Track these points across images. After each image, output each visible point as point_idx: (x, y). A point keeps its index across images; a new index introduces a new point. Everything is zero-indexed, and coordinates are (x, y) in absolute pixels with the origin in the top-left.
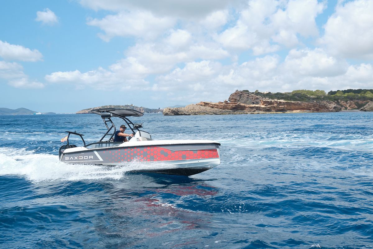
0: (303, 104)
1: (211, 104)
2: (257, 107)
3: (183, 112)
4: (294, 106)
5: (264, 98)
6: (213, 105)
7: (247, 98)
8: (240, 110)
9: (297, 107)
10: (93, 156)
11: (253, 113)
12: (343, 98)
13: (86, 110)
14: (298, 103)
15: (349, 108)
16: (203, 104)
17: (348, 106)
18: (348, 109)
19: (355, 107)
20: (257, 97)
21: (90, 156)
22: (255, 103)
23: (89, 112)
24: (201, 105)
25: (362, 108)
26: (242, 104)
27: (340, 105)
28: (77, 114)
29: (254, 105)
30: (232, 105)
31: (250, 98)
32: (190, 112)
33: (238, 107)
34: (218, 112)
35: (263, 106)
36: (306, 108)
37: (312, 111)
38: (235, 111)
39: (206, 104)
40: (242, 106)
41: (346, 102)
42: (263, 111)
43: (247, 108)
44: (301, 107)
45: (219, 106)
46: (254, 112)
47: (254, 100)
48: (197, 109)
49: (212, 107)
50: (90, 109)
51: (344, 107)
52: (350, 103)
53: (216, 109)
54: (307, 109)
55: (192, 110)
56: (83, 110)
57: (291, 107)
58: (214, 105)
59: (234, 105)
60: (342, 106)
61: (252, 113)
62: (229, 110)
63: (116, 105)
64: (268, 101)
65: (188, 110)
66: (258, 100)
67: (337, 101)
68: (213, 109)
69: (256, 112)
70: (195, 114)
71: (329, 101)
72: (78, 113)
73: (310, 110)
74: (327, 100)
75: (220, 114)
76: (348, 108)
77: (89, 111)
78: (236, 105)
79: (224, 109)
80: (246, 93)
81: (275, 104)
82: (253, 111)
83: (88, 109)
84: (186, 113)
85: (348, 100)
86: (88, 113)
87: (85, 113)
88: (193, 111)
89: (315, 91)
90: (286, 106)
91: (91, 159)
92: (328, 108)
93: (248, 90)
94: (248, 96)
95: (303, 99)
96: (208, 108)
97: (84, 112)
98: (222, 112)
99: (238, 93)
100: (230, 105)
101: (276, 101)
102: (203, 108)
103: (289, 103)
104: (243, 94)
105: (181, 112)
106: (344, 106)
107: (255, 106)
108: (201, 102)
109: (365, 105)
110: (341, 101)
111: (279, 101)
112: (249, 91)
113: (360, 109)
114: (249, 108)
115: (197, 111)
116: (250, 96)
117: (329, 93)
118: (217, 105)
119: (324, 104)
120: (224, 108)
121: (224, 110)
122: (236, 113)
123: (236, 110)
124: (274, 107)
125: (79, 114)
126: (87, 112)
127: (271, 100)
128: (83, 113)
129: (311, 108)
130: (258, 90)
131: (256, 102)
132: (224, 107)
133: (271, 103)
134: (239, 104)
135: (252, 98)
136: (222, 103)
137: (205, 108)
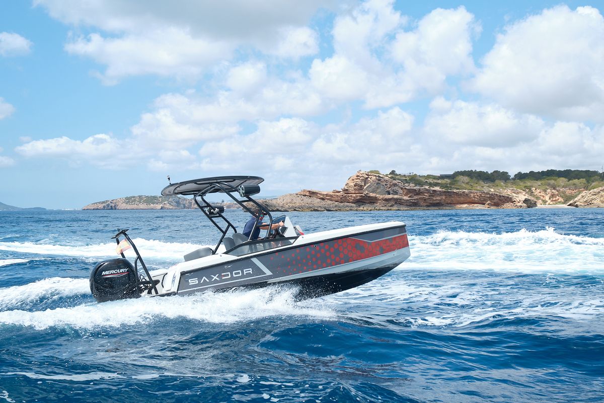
0: (472, 195)
1: (321, 194)
2: (397, 199)
3: (275, 206)
4: (458, 198)
5: (406, 184)
6: (323, 195)
7: (378, 184)
8: (368, 203)
9: (462, 199)
10: (251, 269)
11: (390, 208)
12: (539, 185)
13: (99, 203)
14: (464, 192)
15: (550, 201)
16: (308, 194)
17: (547, 198)
18: (547, 203)
19: (559, 200)
20: (394, 182)
21: (245, 270)
22: (391, 192)
23: (104, 207)
24: (304, 195)
25: (571, 202)
26: (372, 195)
27: (534, 196)
28: (84, 210)
29: (390, 196)
30: (354, 195)
31: (382, 183)
32: (287, 206)
33: (365, 199)
34: (333, 207)
35: (406, 198)
36: (477, 202)
37: (488, 206)
38: (359, 206)
39: (312, 194)
40: (372, 197)
41: (545, 191)
42: (407, 205)
43: (380, 201)
44: (469, 200)
45: (334, 198)
46: (392, 208)
47: (389, 188)
48: (298, 202)
49: (323, 199)
50: (107, 201)
51: (540, 201)
52: (551, 193)
53: (329, 202)
54: (479, 204)
55: (290, 203)
56: (94, 203)
57: (453, 199)
58: (326, 195)
59: (358, 196)
60: (538, 198)
61: (388, 210)
62: (351, 204)
63: (150, 195)
64: (415, 190)
65: (283, 204)
66: (396, 188)
67: (530, 189)
68: (323, 203)
69: (395, 208)
70: (295, 210)
71: (515, 190)
72: (86, 208)
73: (484, 204)
74: (512, 187)
75: (336, 210)
76: (547, 201)
77: (104, 205)
78: (362, 196)
79: (342, 202)
80: (376, 176)
81: (426, 194)
82: (390, 206)
83: (103, 202)
84: (280, 209)
85: (548, 187)
86: (102, 209)
87: (97, 209)
88: (291, 205)
89: (491, 173)
90: (444, 197)
91: (249, 275)
92: (515, 201)
93: (377, 171)
94: (379, 180)
95: (472, 185)
96: (316, 202)
97: (95, 207)
98: (339, 207)
99: (361, 175)
100: (351, 196)
101: (427, 190)
102: (307, 200)
103: (449, 192)
104: (370, 177)
105: (272, 206)
106: (542, 197)
107: (393, 198)
108: (304, 191)
109: (576, 196)
110: (536, 190)
111: (432, 188)
112: (380, 172)
113: (569, 204)
114: (384, 200)
115: (297, 205)
116: (382, 180)
117: (516, 175)
118: (331, 196)
119: (508, 195)
120: (343, 200)
121: (342, 204)
122: (361, 208)
123: (361, 203)
124: (425, 200)
125: (88, 209)
126: (101, 206)
127: (419, 188)
128: (94, 209)
129: (485, 201)
130: (395, 171)
131: (393, 191)
132: (341, 198)
133: (418, 193)
134: (367, 194)
135: (386, 185)
136: (339, 192)
137: (310, 200)
